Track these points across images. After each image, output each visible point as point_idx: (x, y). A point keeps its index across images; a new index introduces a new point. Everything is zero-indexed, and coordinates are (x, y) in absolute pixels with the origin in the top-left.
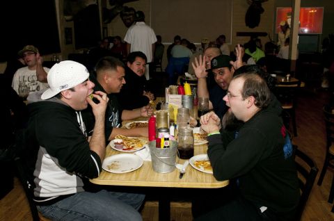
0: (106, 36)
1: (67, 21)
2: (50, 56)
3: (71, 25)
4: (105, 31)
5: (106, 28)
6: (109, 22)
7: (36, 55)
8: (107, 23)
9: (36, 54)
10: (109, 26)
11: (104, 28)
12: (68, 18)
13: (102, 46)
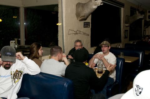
0: (144, 35)
1: (126, 26)
2: (116, 44)
3: (128, 29)
4: (145, 31)
5: (145, 30)
6: (147, 27)
7: (108, 48)
8: (146, 28)
9: (109, 46)
10: (147, 29)
11: (144, 31)
12: (127, 25)
13: (144, 40)
